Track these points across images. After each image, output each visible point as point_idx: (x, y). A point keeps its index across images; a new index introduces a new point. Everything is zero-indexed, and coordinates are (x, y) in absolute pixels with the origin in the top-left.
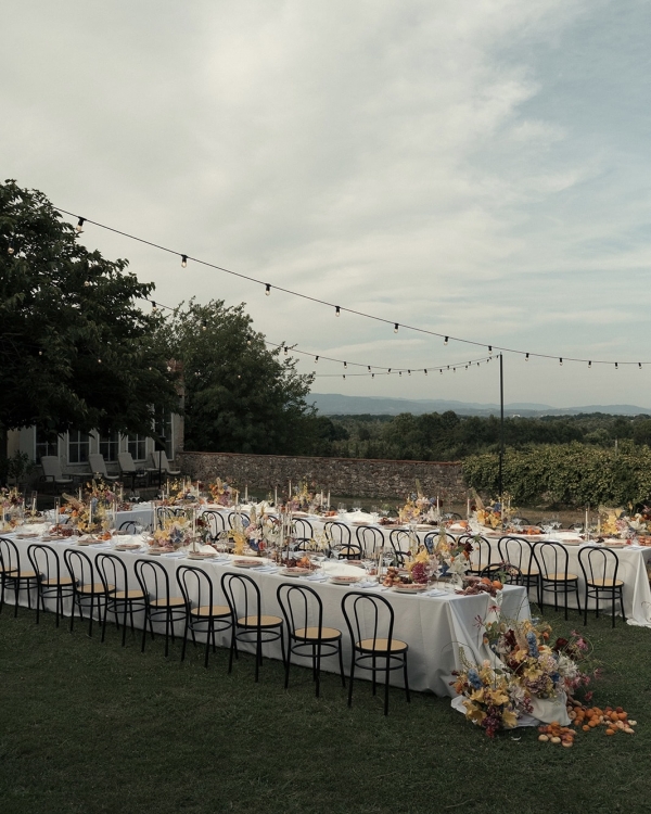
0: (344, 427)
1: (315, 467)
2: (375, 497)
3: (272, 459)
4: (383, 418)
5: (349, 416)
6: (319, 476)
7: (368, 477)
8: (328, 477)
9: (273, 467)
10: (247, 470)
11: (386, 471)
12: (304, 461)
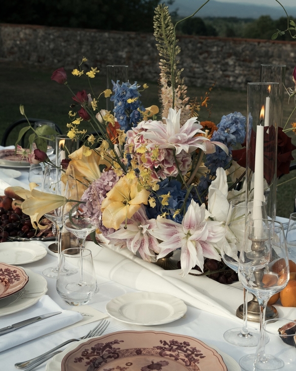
0: (215, 27)
1: (130, 44)
2: (203, 86)
3: (81, 34)
4: (247, 20)
5: (219, 18)
6: (134, 56)
7: (194, 59)
8: (146, 57)
9: (80, 43)
10: (52, 46)
11: (218, 52)
12: (117, 36)
